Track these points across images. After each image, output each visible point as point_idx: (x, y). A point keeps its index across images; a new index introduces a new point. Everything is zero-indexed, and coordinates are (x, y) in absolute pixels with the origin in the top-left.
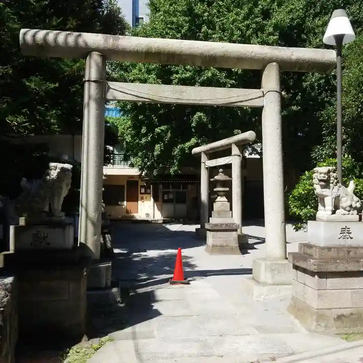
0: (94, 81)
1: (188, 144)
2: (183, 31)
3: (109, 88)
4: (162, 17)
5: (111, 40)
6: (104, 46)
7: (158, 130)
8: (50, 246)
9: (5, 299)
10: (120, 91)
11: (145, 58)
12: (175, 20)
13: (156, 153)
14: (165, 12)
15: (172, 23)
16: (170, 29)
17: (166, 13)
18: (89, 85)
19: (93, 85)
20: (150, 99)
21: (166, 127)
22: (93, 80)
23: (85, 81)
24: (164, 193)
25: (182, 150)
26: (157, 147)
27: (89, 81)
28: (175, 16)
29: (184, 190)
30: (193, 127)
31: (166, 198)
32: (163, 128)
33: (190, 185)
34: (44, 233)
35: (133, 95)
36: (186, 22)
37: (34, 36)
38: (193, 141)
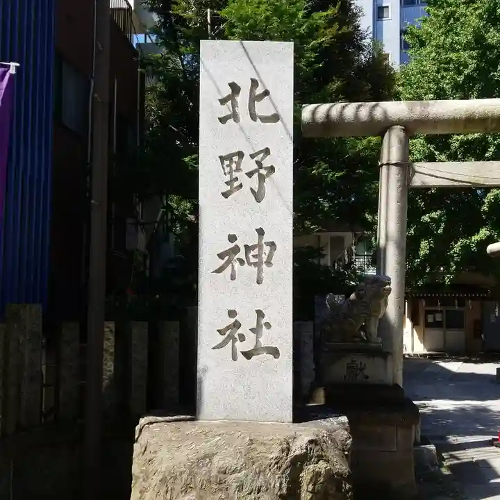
0: (396, 164)
1: (476, 238)
2: (466, 72)
3: (415, 172)
4: (433, 54)
5: (418, 108)
6: (408, 116)
7: (425, 218)
8: (368, 380)
9: (349, 442)
10: (430, 175)
11: (465, 127)
12: (453, 56)
13: (422, 253)
14: (438, 46)
15: (449, 61)
16: (446, 70)
17: (439, 48)
18: (388, 169)
19: (394, 169)
20: (470, 183)
21: (439, 212)
22: (394, 162)
23: (382, 165)
24: (428, 312)
25: (466, 248)
26: (424, 244)
27: (388, 164)
28: (454, 50)
29: (461, 309)
30: (484, 212)
31: (430, 320)
32: (435, 215)
33: (470, 301)
34: (361, 363)
35: (448, 179)
36: (473, 58)
37: (314, 113)
38: (484, 233)
